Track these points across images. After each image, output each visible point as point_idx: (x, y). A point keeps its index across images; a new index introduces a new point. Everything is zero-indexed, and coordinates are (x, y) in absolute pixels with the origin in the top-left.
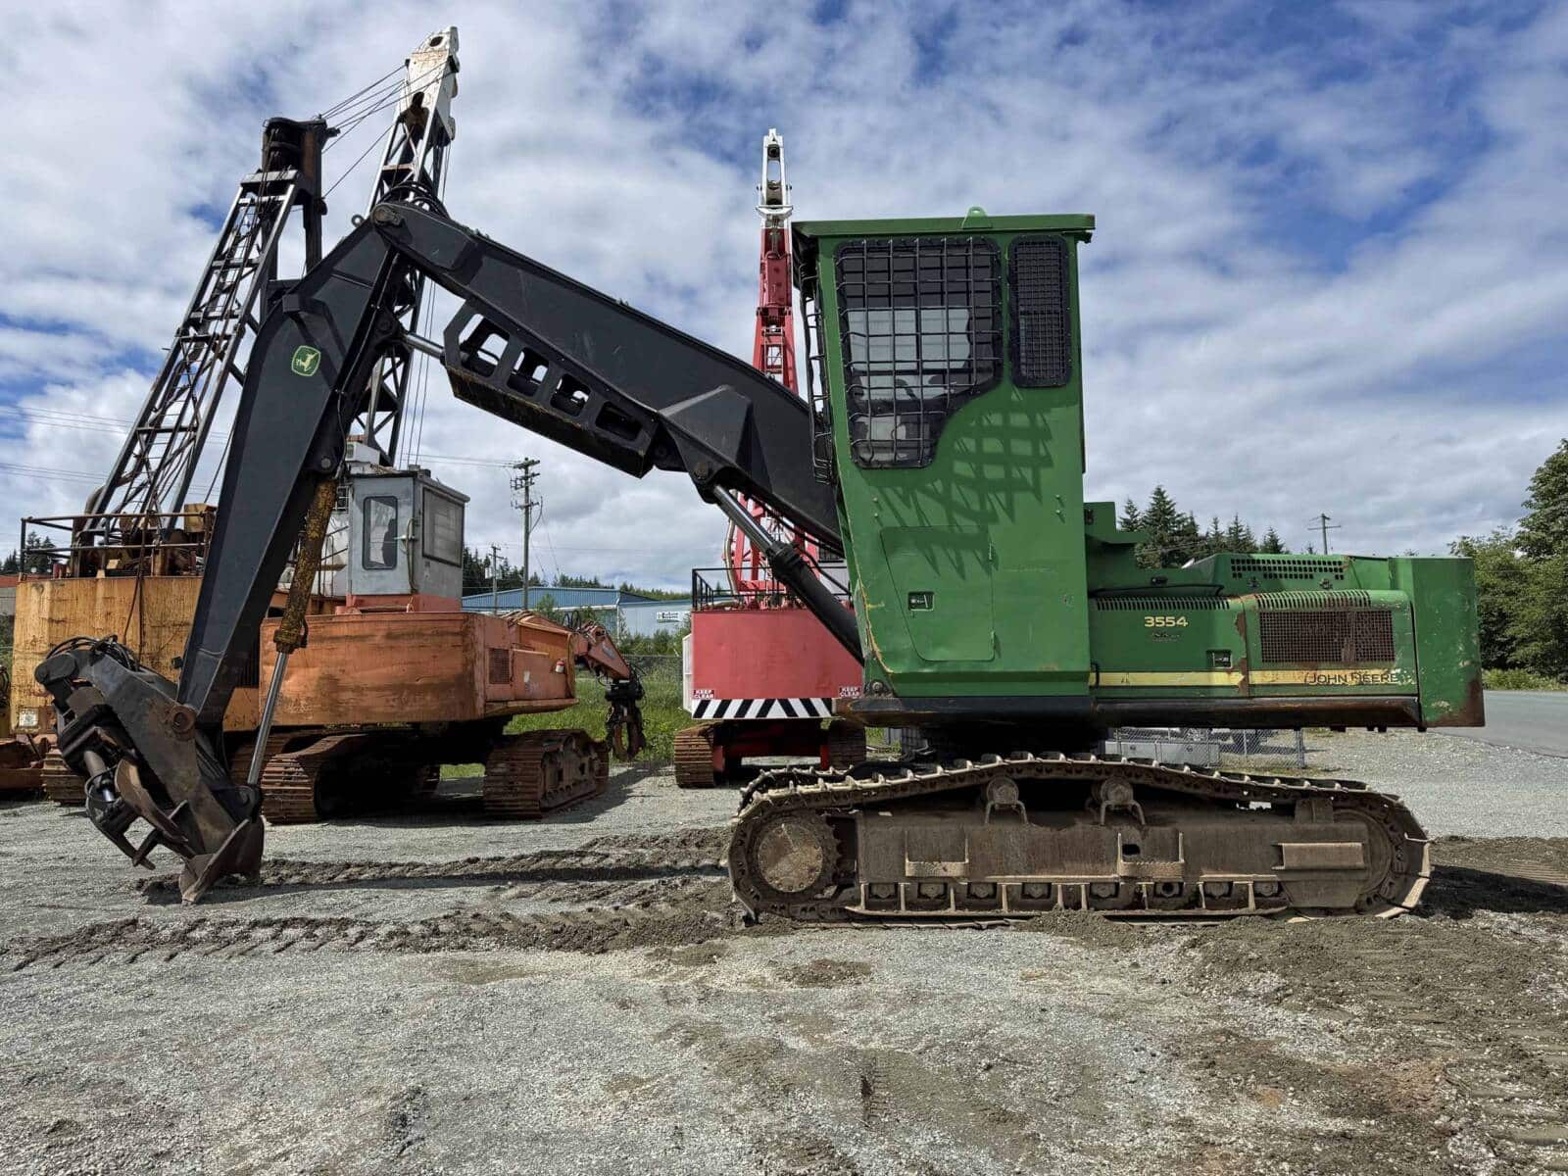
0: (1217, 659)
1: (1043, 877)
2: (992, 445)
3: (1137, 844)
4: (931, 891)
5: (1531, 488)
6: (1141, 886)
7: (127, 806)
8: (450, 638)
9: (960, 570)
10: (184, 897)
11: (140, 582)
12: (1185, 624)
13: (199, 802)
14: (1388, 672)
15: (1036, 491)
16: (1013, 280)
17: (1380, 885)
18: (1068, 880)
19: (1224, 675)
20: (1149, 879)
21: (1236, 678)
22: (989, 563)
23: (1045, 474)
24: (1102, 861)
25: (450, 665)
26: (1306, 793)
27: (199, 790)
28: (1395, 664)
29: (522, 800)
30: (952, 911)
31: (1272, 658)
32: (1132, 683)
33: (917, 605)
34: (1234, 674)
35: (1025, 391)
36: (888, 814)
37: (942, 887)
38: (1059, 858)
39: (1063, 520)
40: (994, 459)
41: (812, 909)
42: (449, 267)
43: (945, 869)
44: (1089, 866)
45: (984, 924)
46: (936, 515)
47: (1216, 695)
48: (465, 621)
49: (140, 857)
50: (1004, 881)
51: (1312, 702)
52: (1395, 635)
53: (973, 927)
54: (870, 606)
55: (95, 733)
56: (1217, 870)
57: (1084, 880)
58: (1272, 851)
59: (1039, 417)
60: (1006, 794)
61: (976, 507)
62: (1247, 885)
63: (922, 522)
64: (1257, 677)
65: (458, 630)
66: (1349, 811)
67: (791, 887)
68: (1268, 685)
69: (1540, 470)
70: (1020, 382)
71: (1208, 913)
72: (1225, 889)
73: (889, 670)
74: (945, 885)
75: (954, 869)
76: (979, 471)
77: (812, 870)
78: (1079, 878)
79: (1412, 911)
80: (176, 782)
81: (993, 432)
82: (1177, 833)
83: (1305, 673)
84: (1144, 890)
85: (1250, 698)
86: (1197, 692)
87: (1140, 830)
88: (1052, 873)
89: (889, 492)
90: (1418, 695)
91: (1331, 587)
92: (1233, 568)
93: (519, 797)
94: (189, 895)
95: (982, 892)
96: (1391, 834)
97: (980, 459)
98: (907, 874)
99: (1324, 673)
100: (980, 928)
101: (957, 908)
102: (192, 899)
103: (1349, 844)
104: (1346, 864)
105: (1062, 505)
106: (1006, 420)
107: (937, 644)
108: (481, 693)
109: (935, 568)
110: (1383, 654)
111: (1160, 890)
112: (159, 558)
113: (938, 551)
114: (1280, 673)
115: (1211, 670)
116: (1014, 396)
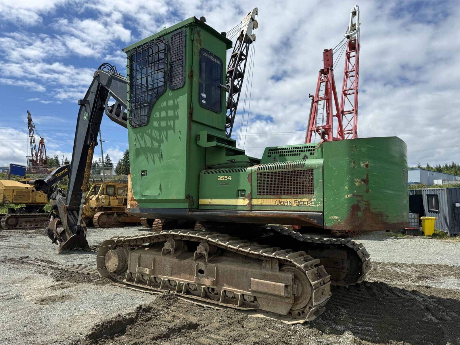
0: (240, 194)
1: (175, 278)
2: (163, 114)
3: (204, 270)
6: (202, 288)
9: (154, 161)
12: (231, 179)
14: (310, 200)
15: (174, 129)
16: (170, 50)
17: (305, 307)
18: (181, 281)
19: (242, 200)
20: (205, 285)
21: (246, 202)
22: (161, 158)
28: (314, 196)
30: (146, 286)
31: (263, 192)
32: (213, 204)
33: (143, 175)
34: (246, 200)
35: (173, 92)
38: (180, 271)
39: (181, 140)
40: (163, 119)
44: (187, 276)
45: (152, 292)
46: (149, 142)
50: (163, 278)
52: (315, 181)
53: (149, 293)
54: (132, 176)
56: (230, 286)
57: (185, 282)
59: (176, 101)
60: (167, 245)
61: (158, 138)
62: (239, 295)
63: (145, 145)
64: (255, 202)
67: (111, 270)
68: (259, 205)
70: (171, 88)
71: (221, 304)
72: (231, 295)
73: (135, 199)
75: (147, 271)
76: (159, 124)
78: (183, 280)
81: (163, 109)
82: (215, 267)
83: (275, 200)
84: (203, 290)
85: (251, 210)
86: (233, 208)
87: (205, 264)
88: (177, 278)
90: (323, 212)
92: (269, 153)
95: (158, 281)
97: (160, 119)
98: (137, 271)
99: (283, 200)
101: (148, 286)
103: (279, 284)
104: (276, 293)
105: (181, 134)
106: (167, 103)
107: (147, 189)
109: (148, 161)
110: (309, 191)
111: (209, 291)
113: (149, 155)
114: (265, 200)
115: (238, 199)
116: (170, 94)
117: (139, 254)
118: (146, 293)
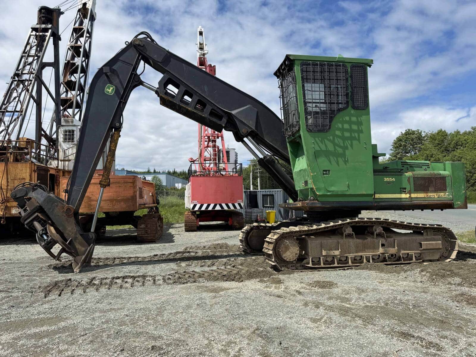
0: (402, 190)
1: (360, 254)
2: (346, 126)
3: (385, 243)
4: (329, 259)
5: (392, 145)
6: (386, 256)
7: (54, 240)
8: (129, 184)
9: (338, 164)
10: (75, 271)
11: (6, 164)
12: (395, 180)
13: (76, 238)
14: (445, 194)
15: (359, 140)
16: (351, 77)
17: (443, 253)
18: (367, 255)
19: (405, 195)
20: (388, 253)
21: (408, 196)
22: (346, 162)
23: (361, 135)
24: (375, 249)
25: (129, 193)
26: (428, 228)
27: (76, 234)
28: (447, 192)
29: (150, 236)
30: (336, 265)
31: (416, 190)
32: (381, 197)
33: (325, 174)
34: (407, 194)
35: (355, 110)
36: (313, 237)
37: (332, 258)
38: (365, 248)
39: (366, 149)
40: (347, 130)
41: (294, 266)
42: (160, 61)
43: (334, 253)
44: (372, 250)
45: (346, 268)
46: (331, 147)
47: (403, 200)
48: (134, 178)
49: (58, 257)
50: (350, 255)
51: (426, 203)
52: (447, 184)
53: (343, 270)
54: (312, 174)
55: (38, 215)
56: (405, 250)
57: (371, 254)
58: (419, 245)
59: (359, 119)
60: (349, 230)
61: (342, 145)
62: (412, 254)
63: (326, 148)
64: (413, 195)
65: (131, 181)
66: (436, 233)
67: (290, 259)
68: (415, 198)
69: (394, 140)
70: (354, 108)
71: (404, 262)
72: (407, 256)
73: (318, 194)
74: (333, 257)
75: (337, 253)
76: (343, 134)
77: (296, 254)
78: (370, 254)
79: (454, 260)
80: (67, 232)
81: (347, 122)
82: (395, 240)
83: (424, 194)
84: (387, 256)
85: (411, 201)
86: (398, 200)
87: (385, 240)
88: (362, 253)
89: (317, 139)
90: (453, 200)
91: (427, 170)
92: (402, 164)
93: (149, 235)
94: (76, 270)
95: (343, 259)
96: (446, 239)
97: (343, 130)
98: (323, 255)
99: (429, 194)
100: (345, 270)
102: (78, 271)
103: (438, 242)
104: (437, 247)
105: (366, 145)
106: (350, 119)
107: (332, 186)
108: (138, 202)
109: (330, 162)
110: (444, 189)
111: (390, 256)
112: (12, 156)
113: (331, 158)
114: (418, 194)
115: (401, 194)
116: (352, 112)
117: (320, 241)
118: (339, 270)
